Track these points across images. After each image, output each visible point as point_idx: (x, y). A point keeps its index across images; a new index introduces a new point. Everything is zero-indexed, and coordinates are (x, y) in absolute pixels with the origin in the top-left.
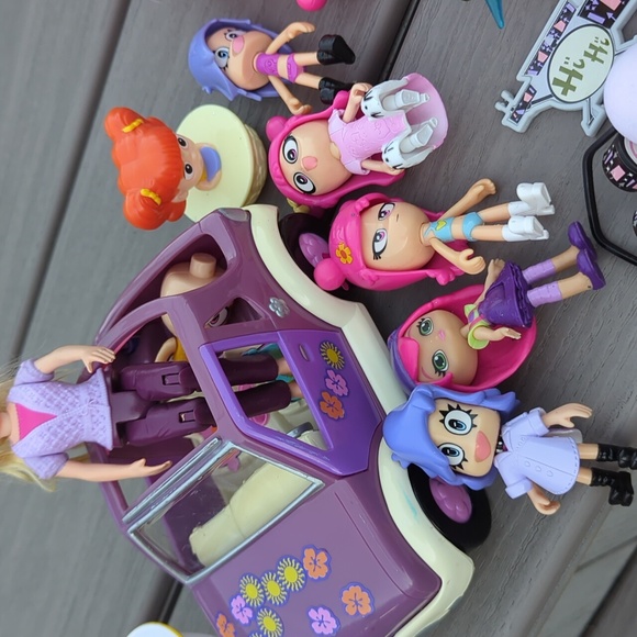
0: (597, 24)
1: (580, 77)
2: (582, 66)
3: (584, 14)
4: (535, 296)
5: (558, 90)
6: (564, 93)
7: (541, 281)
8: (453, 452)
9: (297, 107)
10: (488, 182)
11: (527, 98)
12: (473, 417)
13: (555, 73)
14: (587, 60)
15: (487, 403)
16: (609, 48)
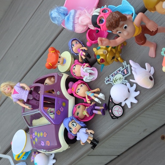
0: (122, 75)
1: (117, 81)
2: (118, 80)
3: (122, 72)
4: (94, 111)
5: (113, 81)
6: (114, 82)
7: (96, 110)
8: (71, 129)
9: (80, 60)
10: (99, 89)
11: (109, 80)
12: (76, 125)
13: (114, 79)
14: (119, 79)
15: (80, 124)
16: (122, 79)
